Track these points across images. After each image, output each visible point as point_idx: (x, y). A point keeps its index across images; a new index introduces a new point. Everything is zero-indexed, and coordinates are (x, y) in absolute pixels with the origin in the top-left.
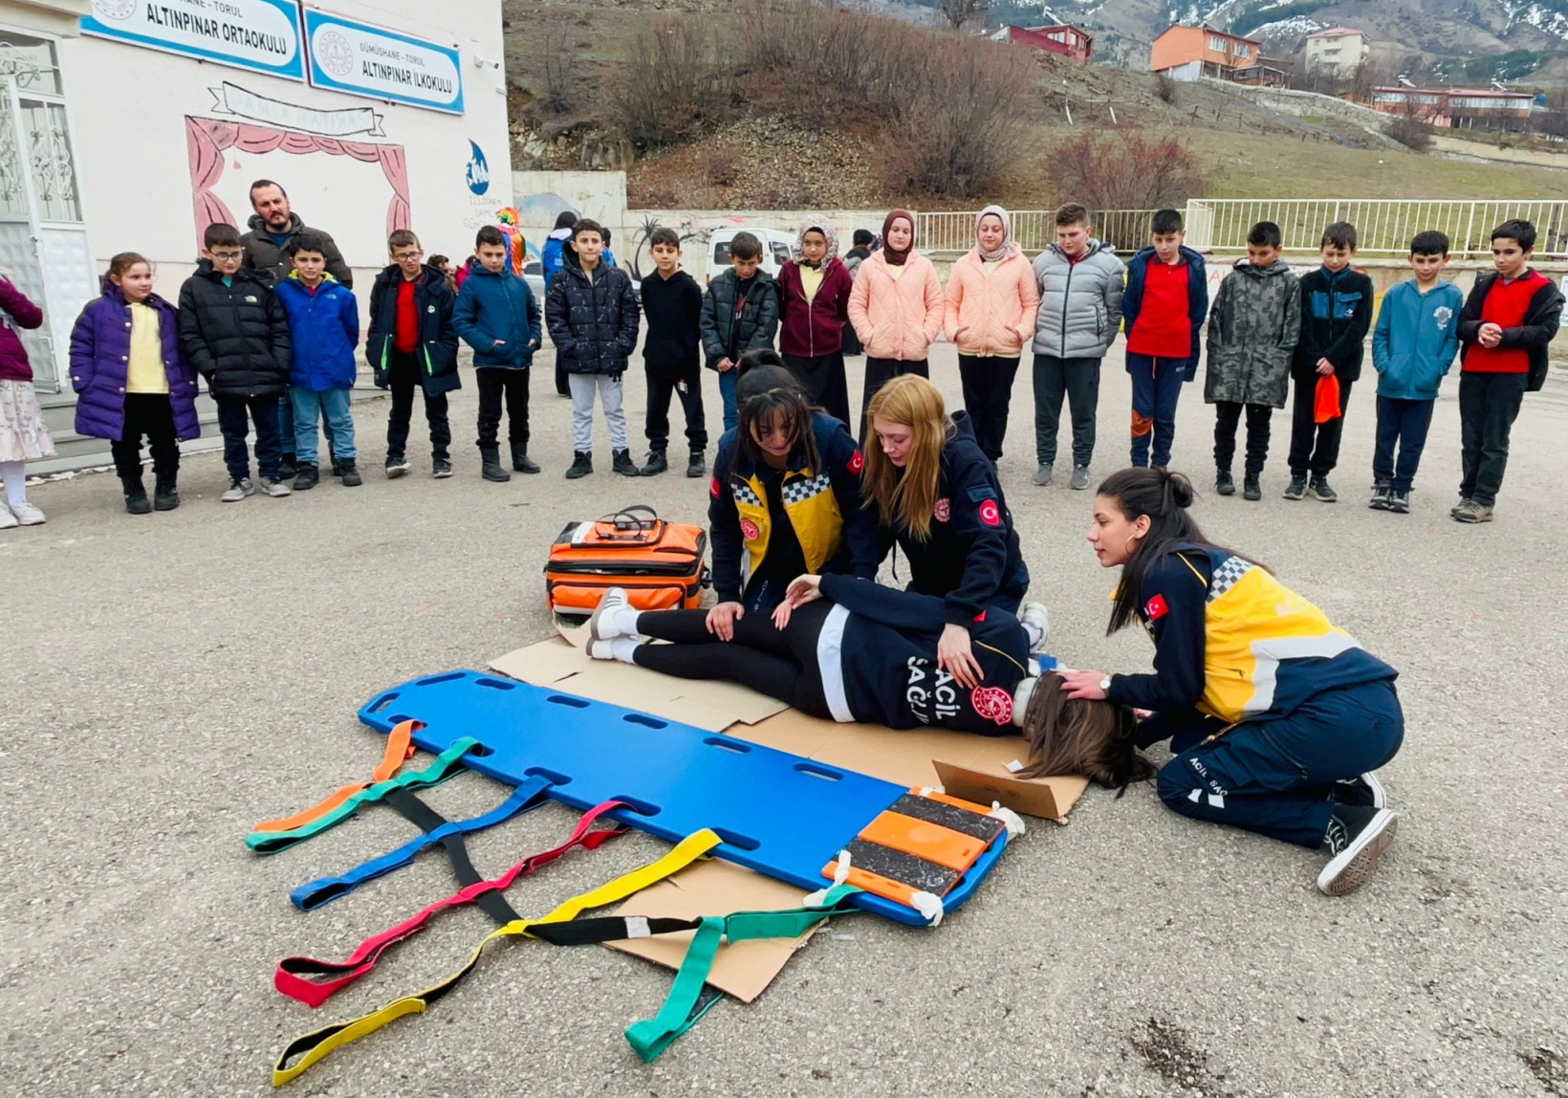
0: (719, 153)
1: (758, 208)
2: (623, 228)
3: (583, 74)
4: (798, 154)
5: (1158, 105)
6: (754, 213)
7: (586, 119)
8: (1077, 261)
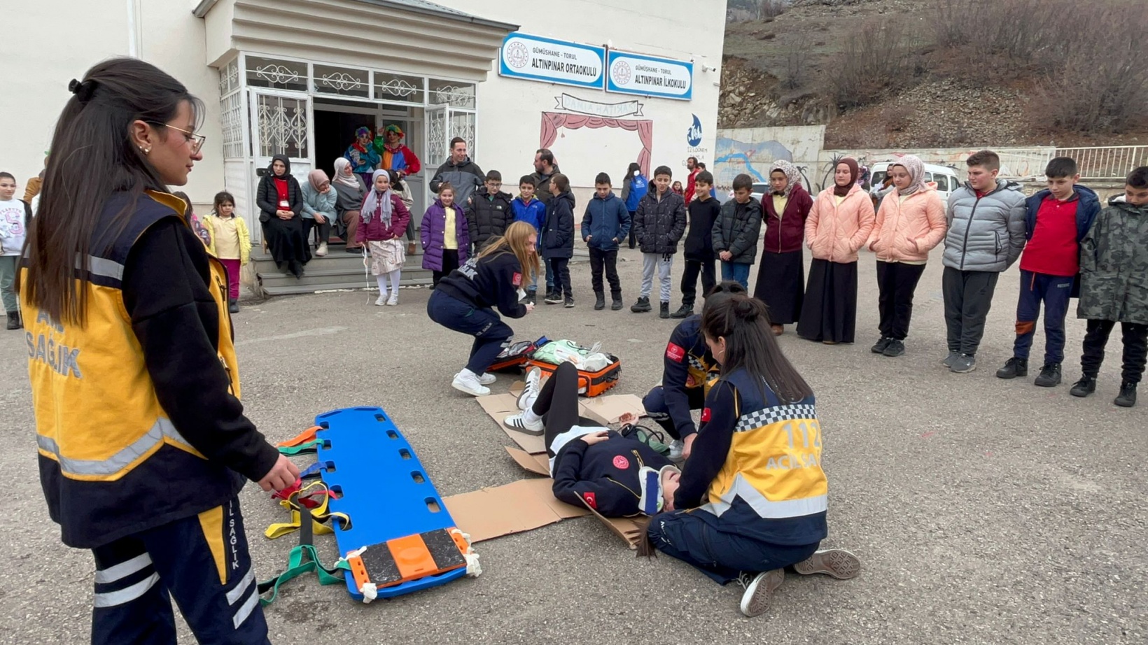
0: (899, 109)
1: (920, 146)
2: (818, 162)
3: (814, 63)
4: (962, 106)
6: (914, 150)
7: (809, 92)
8: (984, 196)
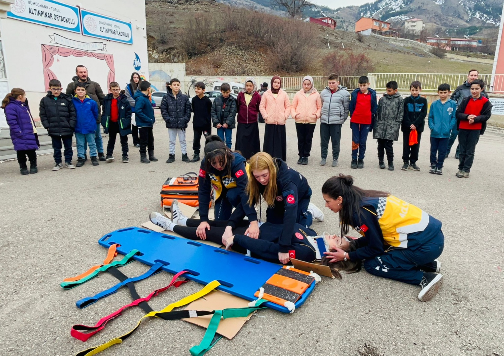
0: (216, 57)
1: (228, 75)
2: (184, 81)
3: (171, 32)
4: (241, 58)
5: (357, 43)
7: (172, 46)
8: (334, 92)
